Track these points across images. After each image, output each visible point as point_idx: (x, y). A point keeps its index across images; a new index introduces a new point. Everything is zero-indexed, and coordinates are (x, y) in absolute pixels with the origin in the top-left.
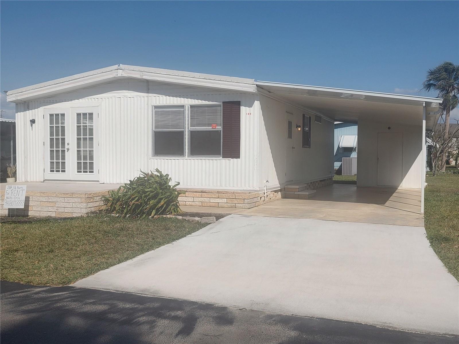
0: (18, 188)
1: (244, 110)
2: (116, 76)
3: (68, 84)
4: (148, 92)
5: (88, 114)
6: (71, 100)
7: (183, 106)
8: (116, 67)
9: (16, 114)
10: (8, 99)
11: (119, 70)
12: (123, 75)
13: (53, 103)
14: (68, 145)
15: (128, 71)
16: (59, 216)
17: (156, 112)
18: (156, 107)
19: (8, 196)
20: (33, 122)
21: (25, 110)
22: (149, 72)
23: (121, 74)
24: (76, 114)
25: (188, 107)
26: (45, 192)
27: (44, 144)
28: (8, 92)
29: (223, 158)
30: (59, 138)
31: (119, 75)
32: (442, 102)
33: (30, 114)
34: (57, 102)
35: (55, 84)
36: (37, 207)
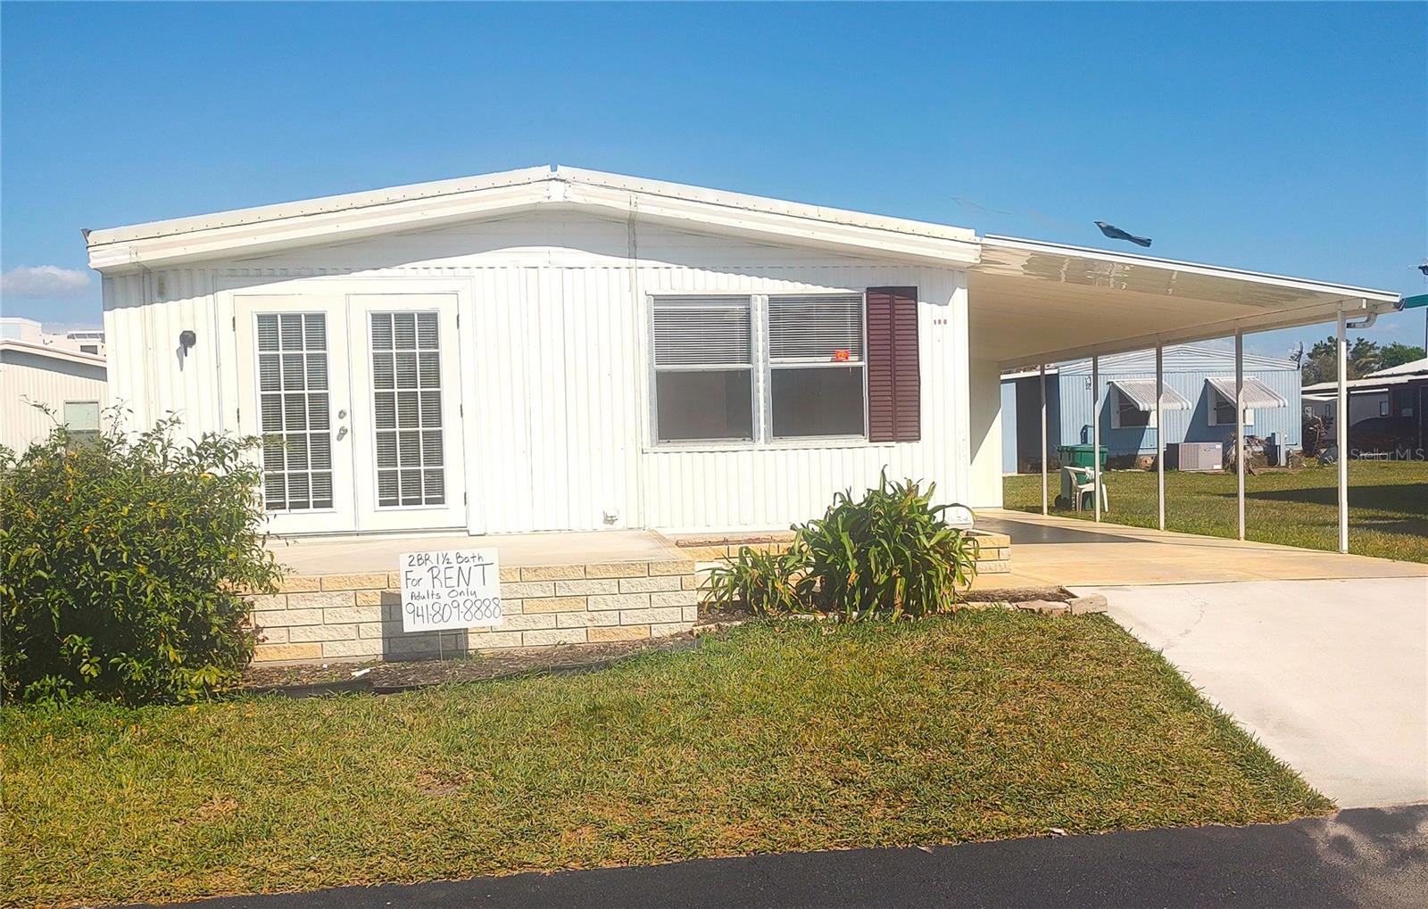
0: (460, 560)
1: (926, 312)
2: (546, 200)
3: (357, 218)
4: (632, 255)
5: (416, 316)
6: (349, 271)
7: (746, 299)
8: (545, 171)
9: (107, 314)
10: (94, 257)
11: (554, 181)
12: (568, 200)
13: (286, 276)
14: (341, 417)
15: (588, 188)
16: (598, 640)
17: (657, 313)
18: (658, 299)
19: (416, 590)
20: (188, 339)
21: (146, 300)
22: (658, 193)
23: (557, 194)
24: (370, 316)
25: (762, 300)
26: (540, 568)
27: (238, 417)
28: (91, 233)
29: (870, 442)
30: (304, 394)
31: (553, 199)
32: (1398, 301)
33: (171, 316)
34: (299, 276)
35: (305, 215)
36: (511, 617)
